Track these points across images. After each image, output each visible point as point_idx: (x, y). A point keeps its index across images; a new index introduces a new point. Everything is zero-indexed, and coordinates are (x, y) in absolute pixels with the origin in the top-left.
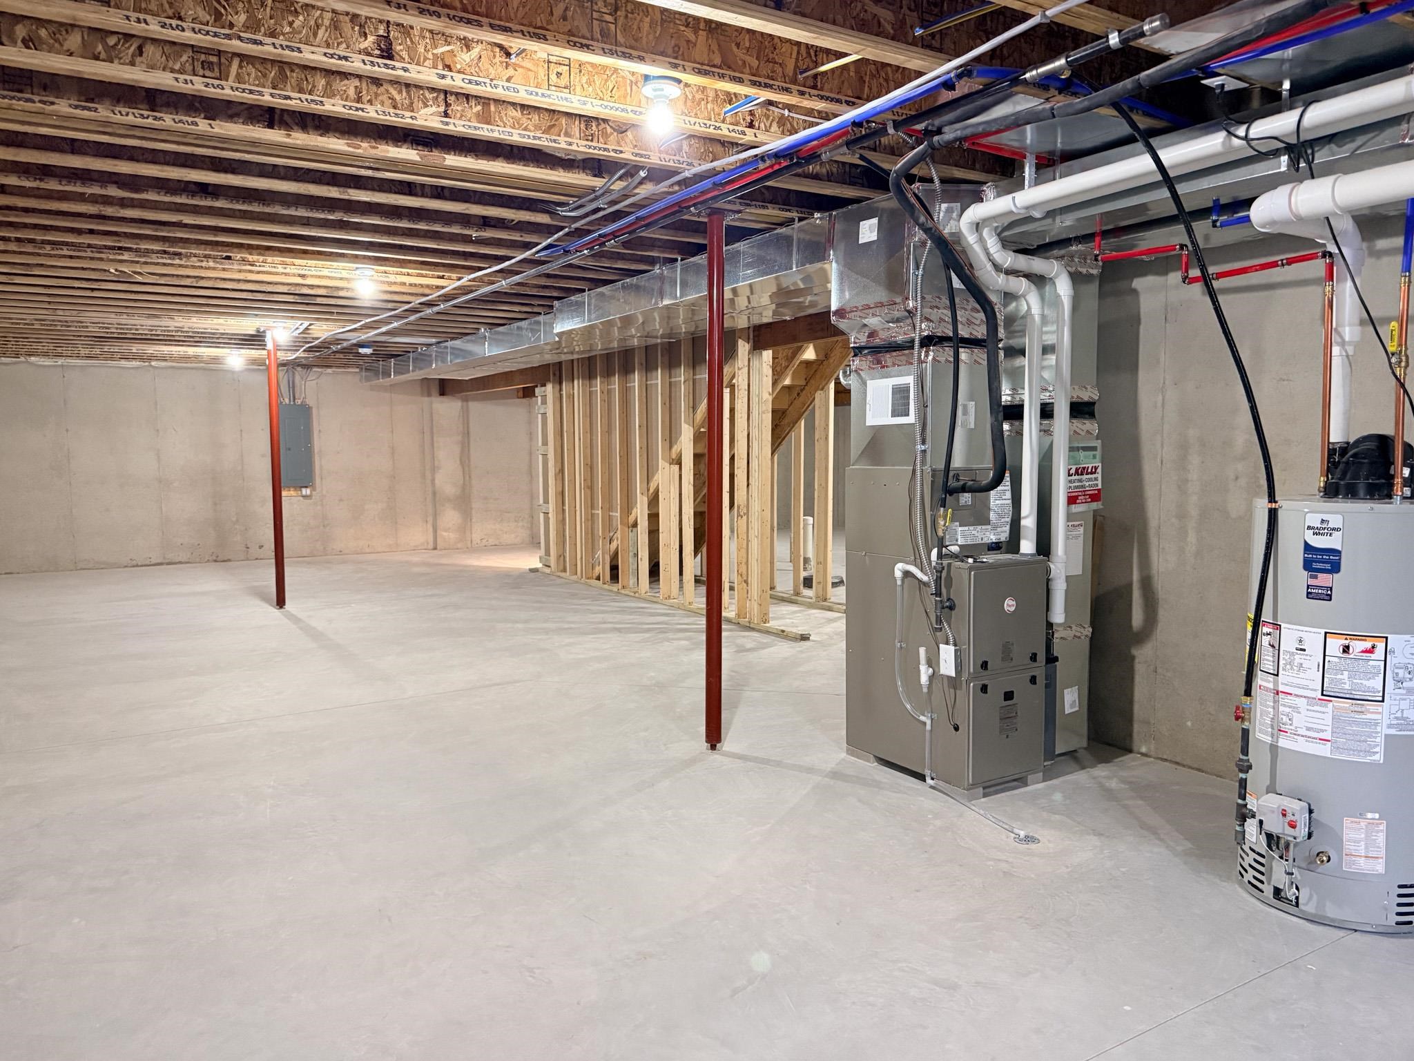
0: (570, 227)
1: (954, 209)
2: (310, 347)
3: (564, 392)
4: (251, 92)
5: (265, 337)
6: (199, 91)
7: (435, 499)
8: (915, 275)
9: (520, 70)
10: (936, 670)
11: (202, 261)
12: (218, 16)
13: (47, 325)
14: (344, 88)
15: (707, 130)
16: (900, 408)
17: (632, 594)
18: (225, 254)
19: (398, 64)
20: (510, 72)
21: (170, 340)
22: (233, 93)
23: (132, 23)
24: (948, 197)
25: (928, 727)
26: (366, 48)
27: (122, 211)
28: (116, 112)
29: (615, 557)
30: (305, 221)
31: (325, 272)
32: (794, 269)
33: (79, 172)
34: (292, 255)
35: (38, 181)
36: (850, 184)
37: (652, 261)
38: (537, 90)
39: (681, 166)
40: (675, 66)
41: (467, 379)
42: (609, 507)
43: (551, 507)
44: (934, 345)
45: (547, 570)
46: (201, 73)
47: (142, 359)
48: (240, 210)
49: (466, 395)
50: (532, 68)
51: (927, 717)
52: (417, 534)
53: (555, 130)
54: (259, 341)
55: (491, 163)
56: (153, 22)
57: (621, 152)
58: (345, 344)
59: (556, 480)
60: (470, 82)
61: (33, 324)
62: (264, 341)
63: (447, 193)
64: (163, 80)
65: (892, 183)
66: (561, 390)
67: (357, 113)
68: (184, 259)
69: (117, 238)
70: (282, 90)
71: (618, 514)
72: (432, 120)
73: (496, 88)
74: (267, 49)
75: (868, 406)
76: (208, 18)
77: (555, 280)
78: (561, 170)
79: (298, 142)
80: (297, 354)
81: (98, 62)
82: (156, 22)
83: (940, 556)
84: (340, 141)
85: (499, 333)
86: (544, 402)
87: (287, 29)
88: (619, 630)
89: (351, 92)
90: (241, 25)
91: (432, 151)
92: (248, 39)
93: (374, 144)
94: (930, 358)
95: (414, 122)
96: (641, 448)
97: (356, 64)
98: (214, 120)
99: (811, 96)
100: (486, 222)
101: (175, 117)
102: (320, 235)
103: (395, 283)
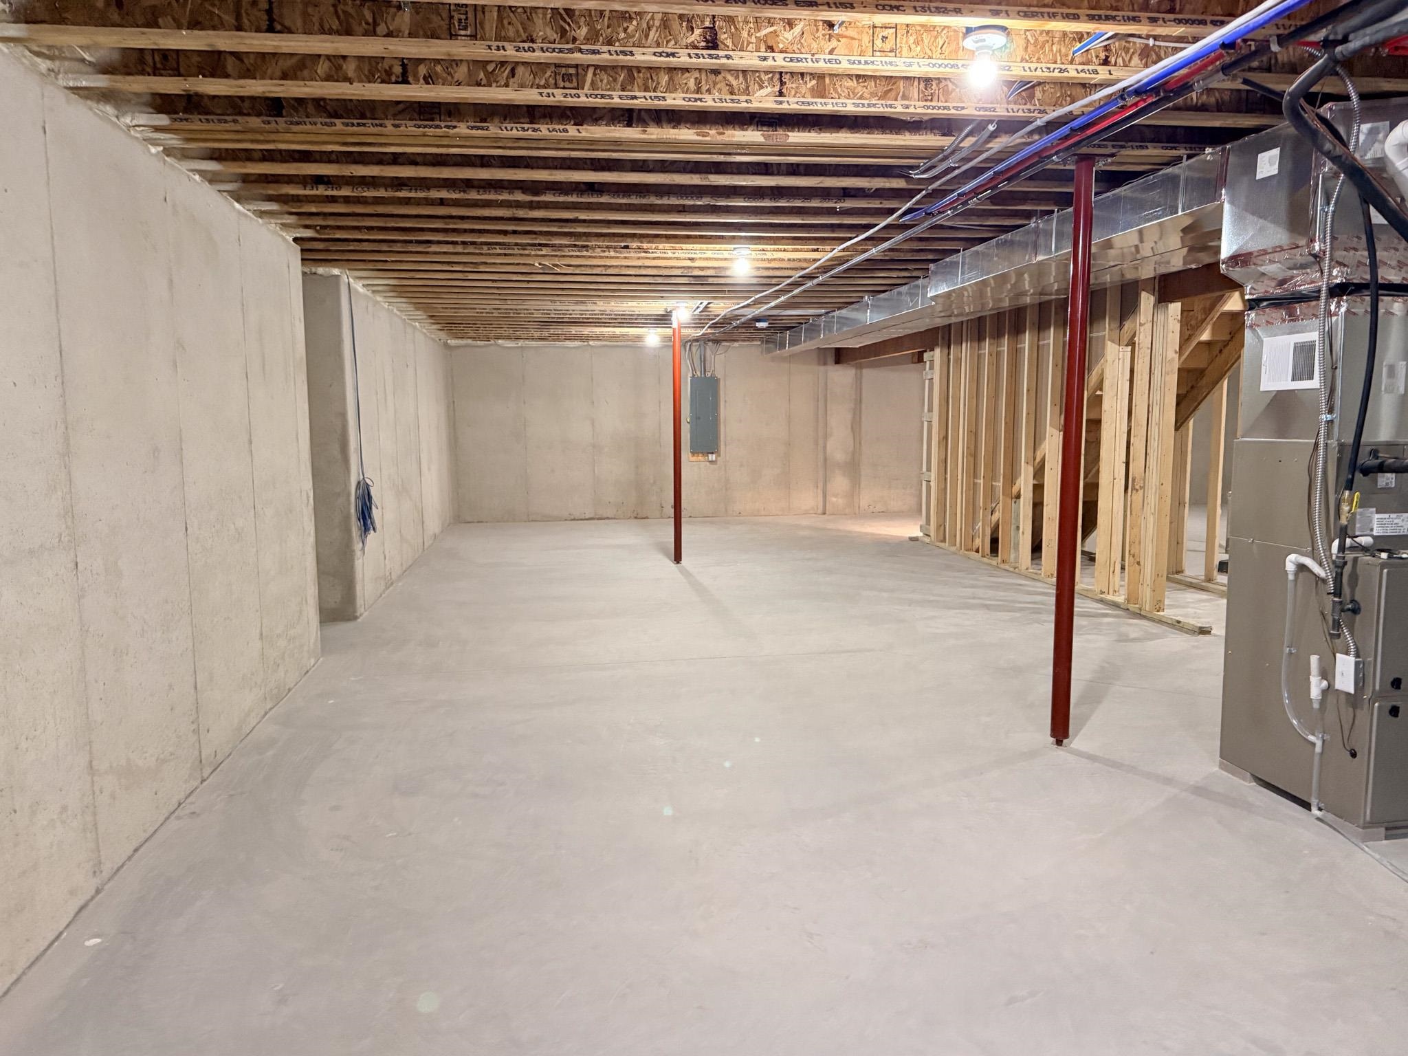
0: (927, 189)
1: (1381, 129)
2: (713, 324)
3: (952, 357)
4: (603, 97)
5: (671, 316)
6: (560, 102)
7: (825, 467)
8: (1323, 212)
9: (843, 40)
10: (1332, 683)
11: (604, 251)
12: (563, 33)
13: (503, 313)
14: (685, 81)
15: (1051, 74)
16: (1302, 371)
17: (1012, 569)
18: (623, 244)
19: (721, 53)
20: (834, 43)
21: (598, 323)
22: (587, 100)
23: (493, 51)
24: (1366, 116)
25: (1318, 749)
26: (693, 42)
27: (530, 212)
28: (503, 128)
29: (995, 530)
30: (681, 209)
31: (709, 254)
32: (1180, 213)
33: (493, 182)
34: (677, 240)
35: (462, 193)
36: (1246, 112)
37: (1028, 215)
38: (859, 58)
39: (1032, 114)
40: (996, 13)
41: (857, 346)
42: (992, 475)
43: (933, 476)
44: (1348, 295)
45: (927, 540)
46: (562, 86)
47: (581, 340)
48: (625, 204)
49: (861, 363)
50: (856, 37)
51: (1318, 738)
52: (807, 499)
53: (893, 94)
54: (666, 320)
55: (834, 135)
56: (510, 47)
57: (963, 108)
58: (743, 320)
59: (939, 447)
60: (791, 60)
61: (492, 313)
62: (670, 320)
63: (802, 169)
64: (531, 96)
65: (1285, 107)
66: (949, 354)
67: (695, 104)
68: (590, 251)
69: (534, 236)
70: (631, 91)
71: (1001, 484)
72: (767, 101)
73: (817, 62)
74: (604, 57)
75: (1263, 368)
76: (555, 36)
77: (927, 243)
78: (907, 134)
79: (653, 137)
80: (704, 331)
81: (481, 88)
82: (512, 47)
83: (1342, 548)
84: (690, 131)
85: (879, 299)
86: (932, 368)
87: (622, 35)
88: (987, 607)
89: (692, 83)
90: (582, 38)
91: (776, 131)
92: (587, 50)
93: (722, 131)
94: (1343, 310)
95: (749, 105)
96: (1028, 414)
97: (683, 59)
98: (582, 125)
99: (1165, 22)
100: (846, 193)
101: (549, 126)
102: (694, 220)
103: (775, 259)
